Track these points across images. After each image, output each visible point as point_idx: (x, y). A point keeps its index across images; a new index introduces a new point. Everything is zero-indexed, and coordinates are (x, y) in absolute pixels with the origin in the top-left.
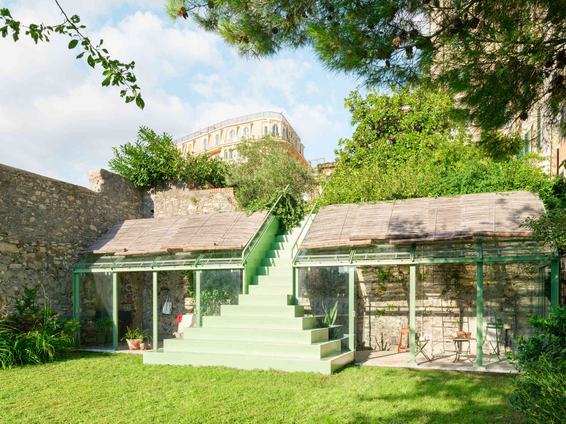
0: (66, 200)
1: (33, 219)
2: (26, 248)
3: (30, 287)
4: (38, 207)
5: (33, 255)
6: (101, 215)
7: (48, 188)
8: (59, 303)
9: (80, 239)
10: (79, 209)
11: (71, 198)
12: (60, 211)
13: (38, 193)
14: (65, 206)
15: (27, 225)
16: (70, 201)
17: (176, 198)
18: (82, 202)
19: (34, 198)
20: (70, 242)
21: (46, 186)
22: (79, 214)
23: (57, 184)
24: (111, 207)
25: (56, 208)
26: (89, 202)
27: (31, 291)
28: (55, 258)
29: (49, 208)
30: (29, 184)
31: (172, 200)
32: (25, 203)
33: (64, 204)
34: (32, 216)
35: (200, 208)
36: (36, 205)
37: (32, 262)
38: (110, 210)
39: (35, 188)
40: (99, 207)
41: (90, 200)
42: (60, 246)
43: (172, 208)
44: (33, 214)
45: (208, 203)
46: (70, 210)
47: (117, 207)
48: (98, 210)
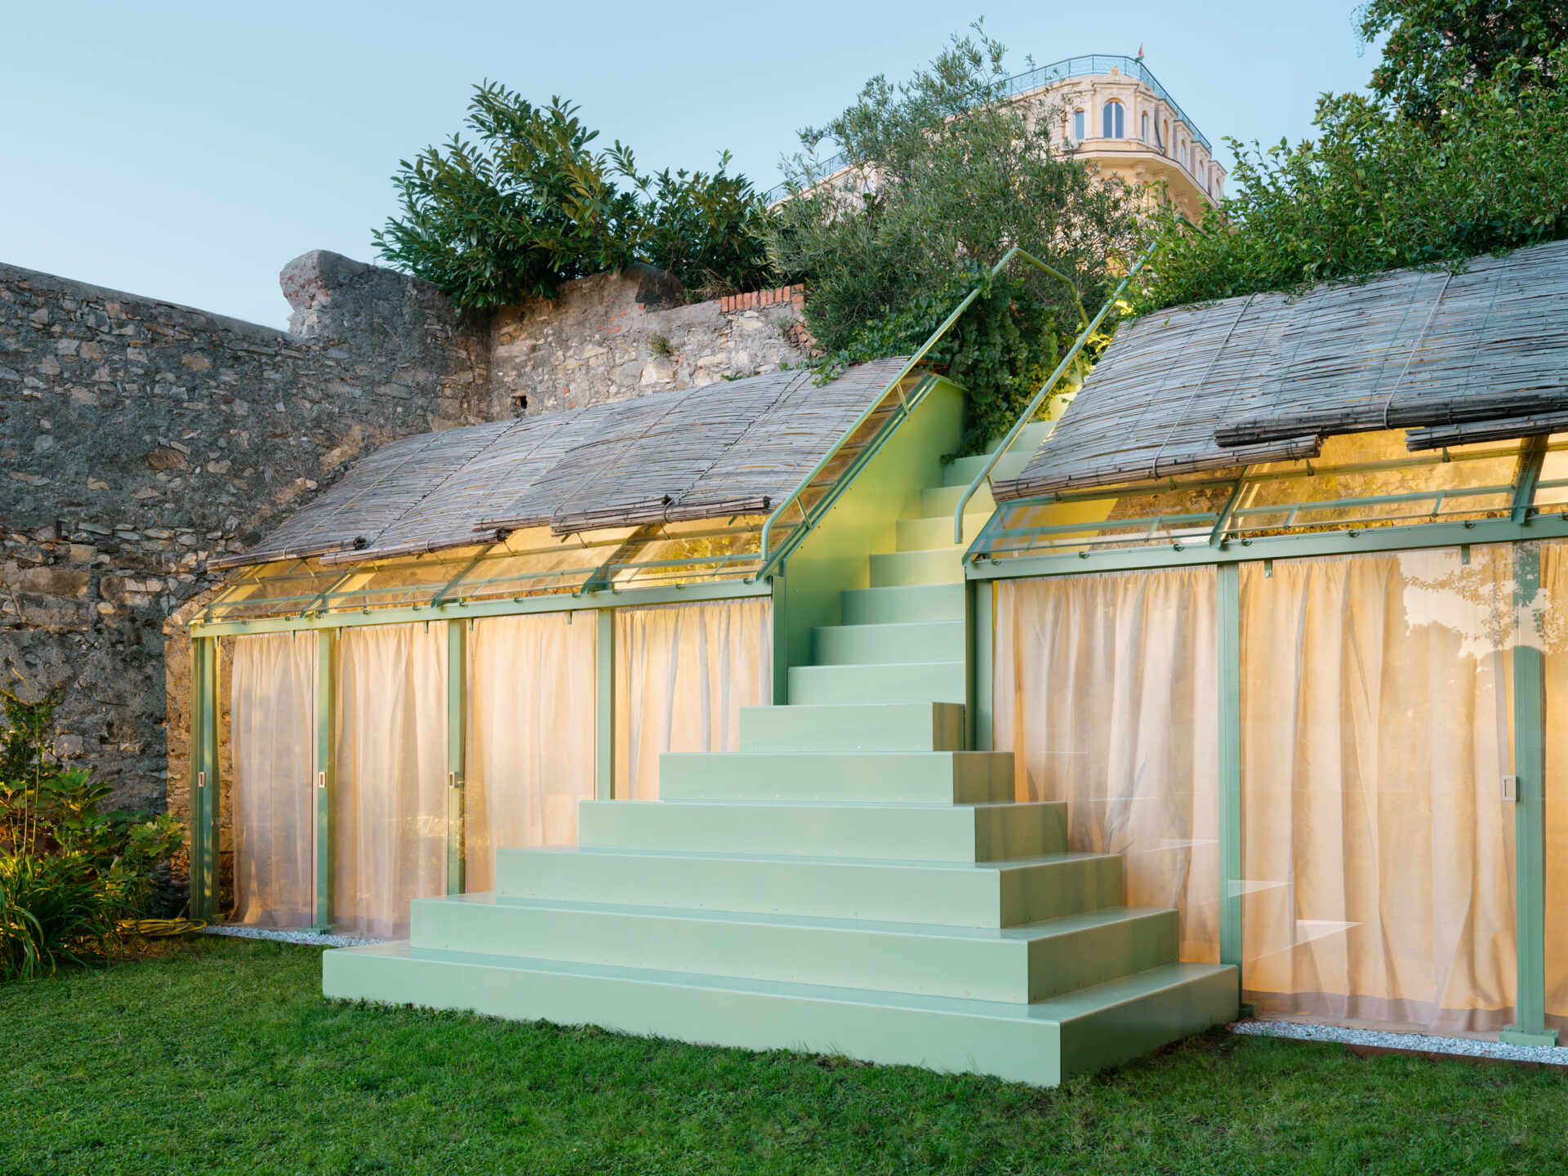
0: (179, 368)
1: (45, 444)
2: (13, 549)
3: (30, 695)
4: (65, 399)
5: (42, 576)
6: (318, 422)
7: (106, 329)
8: (143, 751)
9: (231, 513)
10: (228, 401)
11: (202, 363)
12: (153, 411)
13: (66, 346)
14: (175, 389)
15: (21, 467)
16: (193, 375)
17: (600, 344)
18: (243, 375)
19: (49, 367)
20: (191, 524)
21: (101, 321)
22: (229, 421)
23: (143, 312)
24: (358, 392)
25: (139, 401)
26: (269, 374)
27: (31, 710)
28: (131, 585)
29: (110, 400)
30: (33, 316)
31: (586, 355)
32: (15, 383)
33: (170, 385)
34: (47, 432)
35: (684, 373)
36: (58, 389)
37: (39, 603)
38: (353, 399)
39: (57, 329)
40: (310, 391)
41: (276, 367)
42: (149, 538)
43: (585, 385)
44: (46, 424)
45: (714, 353)
46: (191, 406)
47: (382, 389)
48: (308, 405)
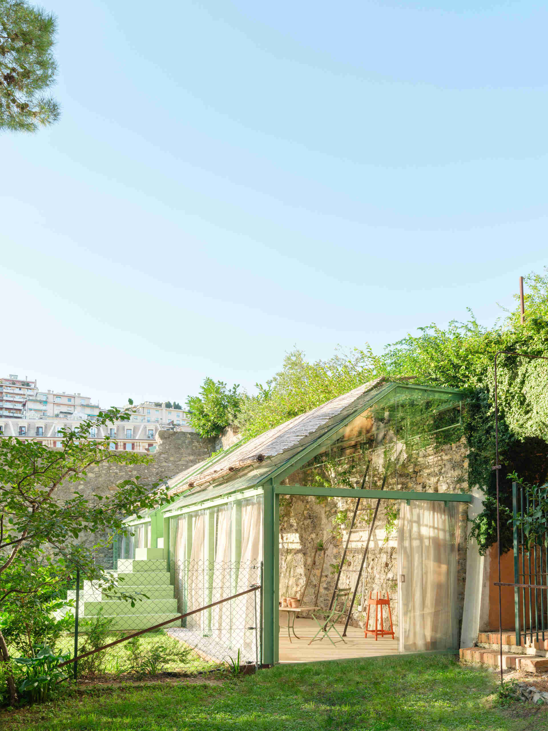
6: (157, 474)
10: (131, 471)
12: (110, 476)
24: (170, 465)
25: (106, 475)
29: (98, 475)
38: (169, 467)
40: (156, 466)
44: (82, 482)
46: (120, 474)
47: (178, 463)
48: (155, 470)
